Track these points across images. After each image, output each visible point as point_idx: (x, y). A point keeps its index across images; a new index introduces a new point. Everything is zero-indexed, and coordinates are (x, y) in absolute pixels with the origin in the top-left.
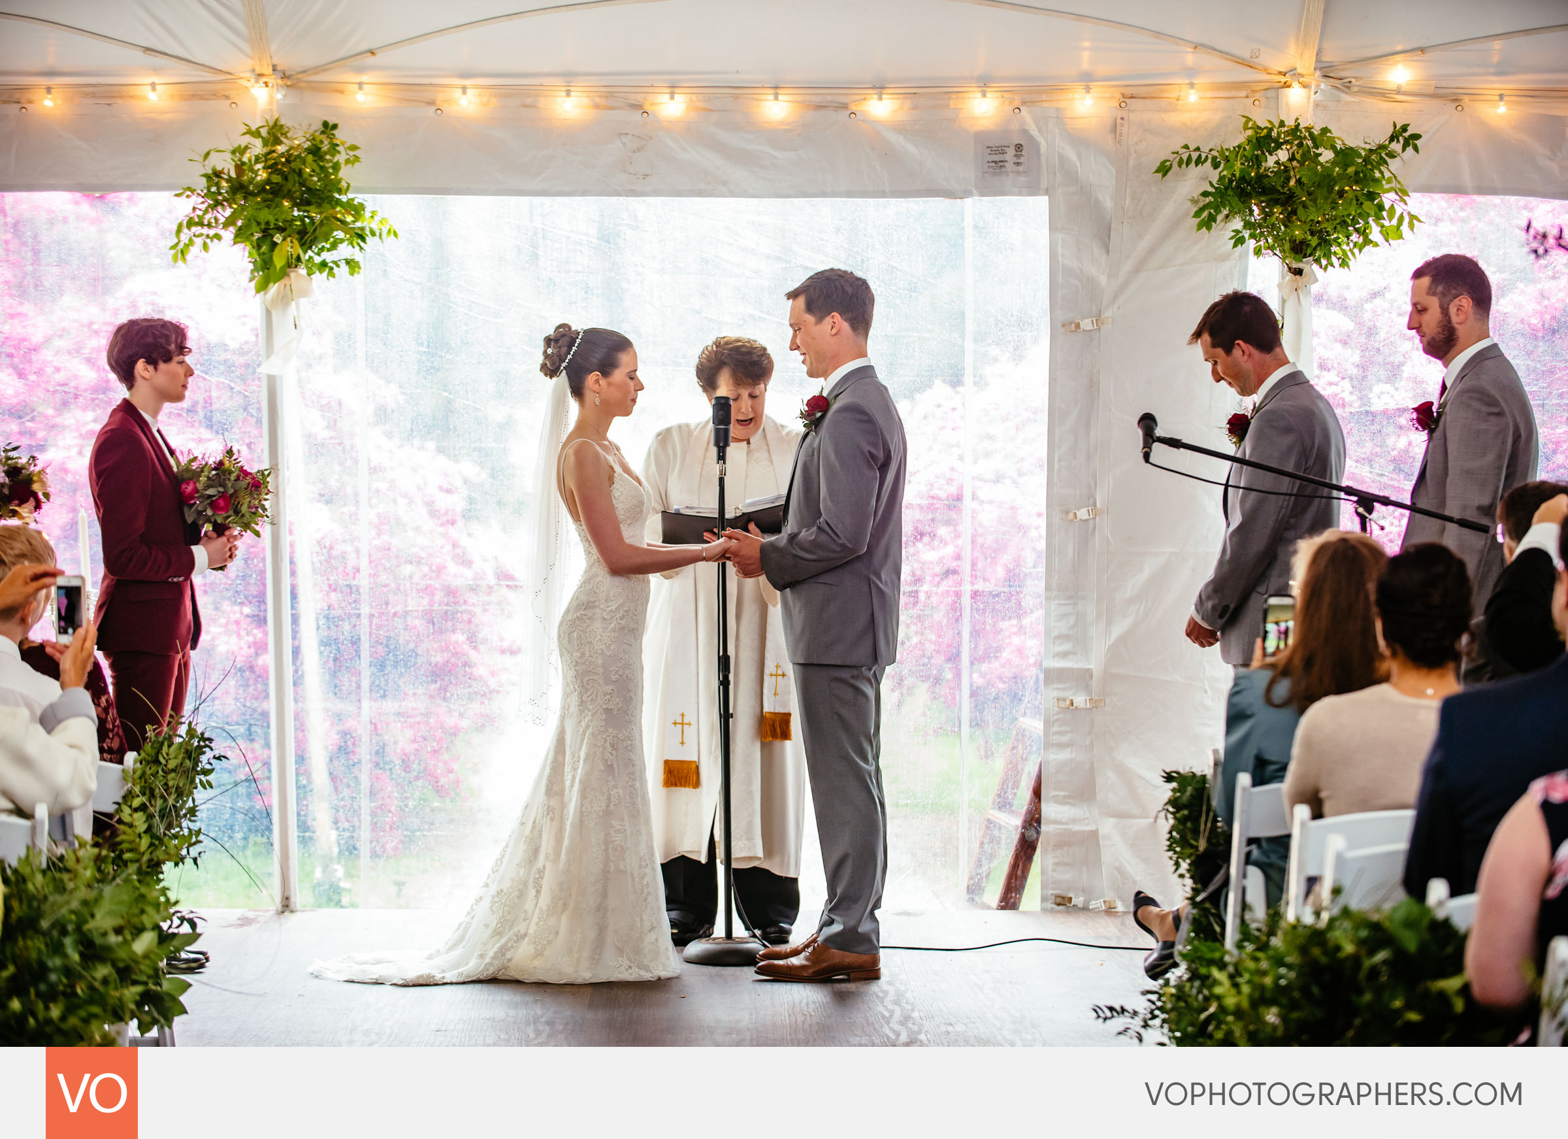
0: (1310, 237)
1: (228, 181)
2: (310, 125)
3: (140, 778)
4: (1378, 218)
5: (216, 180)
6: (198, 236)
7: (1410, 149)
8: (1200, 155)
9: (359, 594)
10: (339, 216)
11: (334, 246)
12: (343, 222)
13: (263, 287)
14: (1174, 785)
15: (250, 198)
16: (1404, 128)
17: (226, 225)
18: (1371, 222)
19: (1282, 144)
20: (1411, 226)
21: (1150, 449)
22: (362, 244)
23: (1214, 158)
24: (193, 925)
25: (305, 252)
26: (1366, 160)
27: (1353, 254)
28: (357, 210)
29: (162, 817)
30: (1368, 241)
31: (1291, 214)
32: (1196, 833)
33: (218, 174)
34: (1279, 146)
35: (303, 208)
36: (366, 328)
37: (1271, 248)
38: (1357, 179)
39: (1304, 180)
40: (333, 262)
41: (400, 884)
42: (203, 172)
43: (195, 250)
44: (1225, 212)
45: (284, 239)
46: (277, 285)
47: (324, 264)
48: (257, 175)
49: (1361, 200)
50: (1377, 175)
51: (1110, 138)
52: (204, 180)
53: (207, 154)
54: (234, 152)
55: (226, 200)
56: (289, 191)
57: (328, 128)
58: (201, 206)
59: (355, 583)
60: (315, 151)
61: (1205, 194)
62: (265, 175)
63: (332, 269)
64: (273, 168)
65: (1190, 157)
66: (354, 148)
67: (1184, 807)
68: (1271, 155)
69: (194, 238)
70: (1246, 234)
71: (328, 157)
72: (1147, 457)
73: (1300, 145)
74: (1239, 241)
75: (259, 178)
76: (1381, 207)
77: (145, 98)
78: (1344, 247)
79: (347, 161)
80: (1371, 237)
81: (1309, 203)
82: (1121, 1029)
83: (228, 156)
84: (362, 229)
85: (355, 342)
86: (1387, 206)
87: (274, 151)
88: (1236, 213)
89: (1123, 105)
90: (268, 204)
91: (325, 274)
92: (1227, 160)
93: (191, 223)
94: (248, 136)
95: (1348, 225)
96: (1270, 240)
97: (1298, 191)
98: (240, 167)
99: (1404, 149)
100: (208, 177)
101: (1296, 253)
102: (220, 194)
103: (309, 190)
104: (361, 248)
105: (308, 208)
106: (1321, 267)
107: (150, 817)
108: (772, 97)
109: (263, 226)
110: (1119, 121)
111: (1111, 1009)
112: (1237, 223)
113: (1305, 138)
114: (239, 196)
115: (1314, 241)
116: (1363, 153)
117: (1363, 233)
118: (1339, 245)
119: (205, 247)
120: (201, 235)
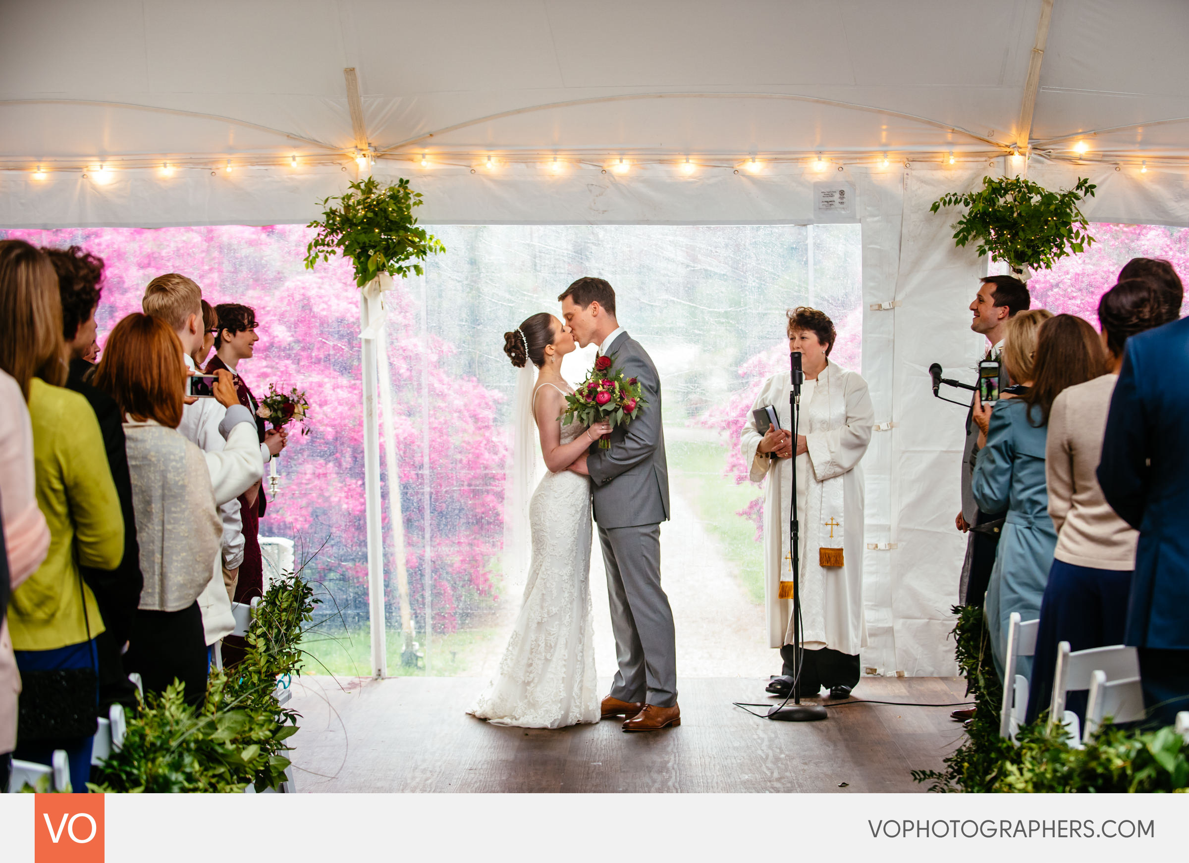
0: (1027, 250)
1: (339, 217)
2: (392, 181)
3: (262, 614)
4: (1069, 237)
5: (332, 216)
6: (321, 252)
7: (1089, 194)
8: (957, 198)
9: (423, 479)
10: (410, 238)
11: (407, 258)
12: (413, 242)
13: (362, 283)
14: (959, 615)
15: (354, 227)
16: (1085, 181)
17: (338, 245)
18: (1065, 241)
19: (1009, 191)
20: (1089, 244)
21: (938, 387)
22: (424, 256)
23: (966, 199)
24: (294, 720)
25: (389, 261)
26: (1062, 201)
27: (1054, 260)
28: (421, 235)
29: (276, 642)
30: (1062, 253)
31: (1015, 236)
32: (977, 648)
33: (333, 212)
34: (1006, 193)
35: (387, 233)
36: (427, 310)
37: (1003, 257)
38: (1056, 213)
39: (1023, 214)
40: (406, 267)
41: (454, 654)
42: (324, 211)
43: (320, 261)
44: (974, 233)
45: (375, 253)
46: (370, 282)
47: (400, 268)
48: (358, 213)
49: (1059, 226)
50: (1068, 210)
51: (900, 186)
52: (325, 216)
53: (327, 200)
54: (343, 199)
55: (339, 229)
56: (378, 222)
57: (403, 183)
58: (323, 233)
59: (420, 472)
60: (394, 197)
61: (961, 223)
62: (363, 213)
63: (405, 272)
64: (369, 208)
65: (950, 199)
66: (419, 195)
67: (968, 631)
68: (1001, 197)
69: (319, 254)
70: (987, 248)
71: (403, 201)
72: (936, 393)
73: (1020, 191)
74: (982, 252)
75: (359, 215)
76: (1070, 231)
77: (289, 165)
78: (1048, 256)
79: (415, 204)
80: (1064, 250)
81: (1026, 228)
82: (932, 786)
83: (340, 201)
84: (424, 246)
85: (420, 319)
86: (1074, 231)
87: (369, 198)
88: (980, 234)
89: (908, 165)
90: (365, 231)
91: (401, 275)
92: (974, 201)
93: (317, 244)
94: (352, 189)
95: (1051, 242)
96: (1001, 251)
97: (1019, 221)
98: (347, 207)
99: (1085, 195)
100: (327, 214)
101: (1018, 259)
102: (335, 225)
103: (391, 221)
104: (423, 259)
105: (390, 233)
106: (1034, 268)
107: (268, 641)
108: (685, 161)
109: (361, 245)
110: (905, 176)
111: (924, 772)
112: (981, 241)
113: (1023, 187)
114: (346, 227)
115: (1030, 252)
116: (1059, 197)
117: (1060, 247)
118: (1045, 255)
119: (326, 259)
120: (323, 251)
